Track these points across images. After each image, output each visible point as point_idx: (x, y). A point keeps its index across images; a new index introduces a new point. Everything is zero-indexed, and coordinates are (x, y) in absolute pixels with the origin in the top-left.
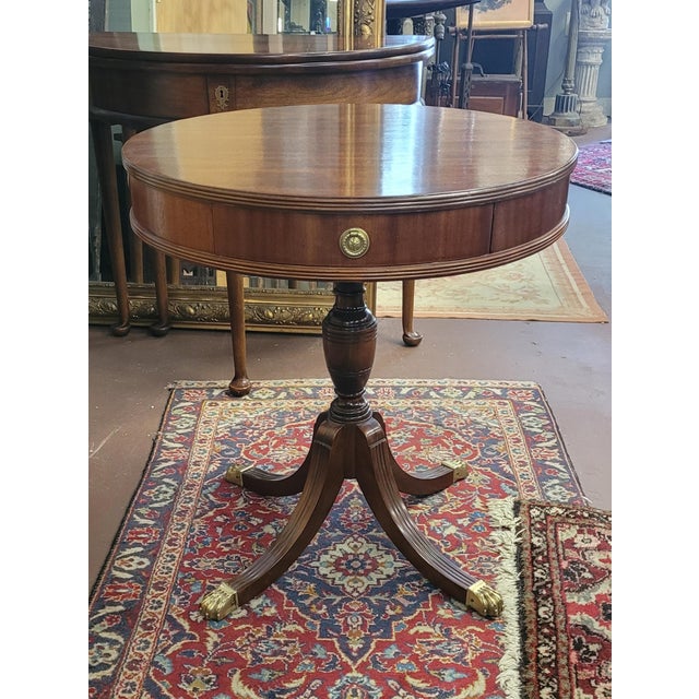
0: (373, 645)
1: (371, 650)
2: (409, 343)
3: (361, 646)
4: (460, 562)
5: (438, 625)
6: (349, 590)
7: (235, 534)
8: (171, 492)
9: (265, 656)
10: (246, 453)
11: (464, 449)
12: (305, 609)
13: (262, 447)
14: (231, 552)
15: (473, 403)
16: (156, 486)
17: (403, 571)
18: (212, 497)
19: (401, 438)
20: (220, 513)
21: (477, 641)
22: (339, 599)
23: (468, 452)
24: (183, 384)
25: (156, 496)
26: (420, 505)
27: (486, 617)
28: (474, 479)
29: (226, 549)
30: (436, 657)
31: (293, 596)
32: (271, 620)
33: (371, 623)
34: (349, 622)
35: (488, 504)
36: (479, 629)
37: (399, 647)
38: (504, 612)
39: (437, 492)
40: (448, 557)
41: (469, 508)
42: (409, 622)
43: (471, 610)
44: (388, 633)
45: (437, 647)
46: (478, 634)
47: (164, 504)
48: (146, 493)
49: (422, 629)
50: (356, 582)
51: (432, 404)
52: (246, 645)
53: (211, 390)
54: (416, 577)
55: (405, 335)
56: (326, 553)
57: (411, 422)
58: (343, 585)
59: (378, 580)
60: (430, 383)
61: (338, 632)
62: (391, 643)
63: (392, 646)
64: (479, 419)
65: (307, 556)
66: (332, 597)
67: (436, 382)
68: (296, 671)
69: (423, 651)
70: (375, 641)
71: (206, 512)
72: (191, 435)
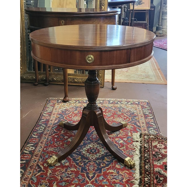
0: (96, 176)
1: (95, 177)
2: (113, 89)
3: (92, 176)
4: (123, 151)
5: (116, 170)
6: (91, 158)
7: (60, 141)
8: (43, 128)
9: (64, 178)
10: (66, 118)
11: (127, 118)
12: (77, 164)
13: (70, 116)
14: (58, 146)
15: (130, 105)
16: (39, 126)
17: (107, 153)
18: (55, 130)
19: (109, 115)
20: (56, 135)
21: (126, 175)
22: (87, 161)
23: (128, 119)
24: (51, 98)
25: (39, 129)
26: (113, 134)
27: (130, 168)
28: (129, 127)
29: (57, 145)
30: (114, 180)
31: (74, 160)
32: (67, 167)
33: (96, 169)
34: (90, 168)
35: (132, 134)
36: (127, 172)
37: (104, 176)
38: (135, 167)
39: (118, 131)
40: (120, 150)
41: (127, 135)
42: (107, 169)
43: (125, 166)
44: (100, 172)
45: (115, 177)
46: (127, 173)
47: (41, 131)
48: (36, 128)
49: (111, 171)
50: (93, 156)
51: (118, 106)
52: (59, 174)
53: (58, 100)
55: (112, 87)
56: (85, 147)
57: (112, 110)
58: (89, 157)
59: (99, 156)
60: (118, 100)
61: (86, 171)
62: (101, 175)
63: (102, 176)
64: (131, 110)
65: (79, 148)
66: (86, 160)
67: (120, 100)
68: (72, 183)
69: (110, 178)
70: (97, 174)
71: (52, 134)
72: (51, 112)
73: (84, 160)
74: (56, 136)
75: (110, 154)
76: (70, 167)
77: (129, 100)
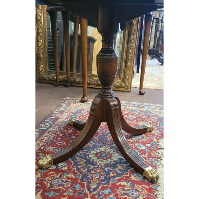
0: (100, 187)
1: (99, 189)
2: (141, 94)
3: (95, 187)
4: (144, 159)
5: (130, 183)
6: (98, 164)
7: (64, 140)
8: (49, 125)
9: (55, 186)
10: (79, 117)
11: (153, 123)
12: (78, 169)
13: (85, 116)
14: (60, 146)
15: (159, 110)
16: (45, 123)
17: (121, 160)
18: (62, 128)
19: (132, 118)
20: (62, 133)
21: (145, 192)
22: (93, 167)
23: (154, 124)
25: (44, 126)
26: (133, 138)
27: (151, 182)
28: (154, 132)
29: (59, 145)
30: (126, 196)
31: (76, 164)
32: (63, 172)
33: (102, 178)
34: (94, 176)
35: (158, 140)
36: (147, 187)
37: (111, 190)
38: (159, 181)
39: (140, 135)
40: (140, 157)
41: (151, 141)
42: (118, 180)
43: (145, 178)
44: (108, 183)
45: (127, 192)
46: (146, 189)
47: (45, 128)
48: (41, 125)
49: (123, 183)
50: (102, 162)
51: (145, 110)
52: (50, 180)
53: (75, 100)
54: (125, 163)
55: (140, 91)
56: (94, 150)
57: (136, 114)
58: (96, 162)
59: (110, 162)
60: (145, 104)
61: (88, 180)
62: (108, 187)
63: (108, 189)
64: (160, 115)
65: (86, 150)
66: (91, 166)
67: (147, 104)
68: (65, 194)
69: (121, 193)
70: (102, 185)
71: (58, 132)
72: (64, 111)
73: (89, 166)
74: (61, 135)
75: (125, 161)
76: (67, 173)
77: (158, 105)
